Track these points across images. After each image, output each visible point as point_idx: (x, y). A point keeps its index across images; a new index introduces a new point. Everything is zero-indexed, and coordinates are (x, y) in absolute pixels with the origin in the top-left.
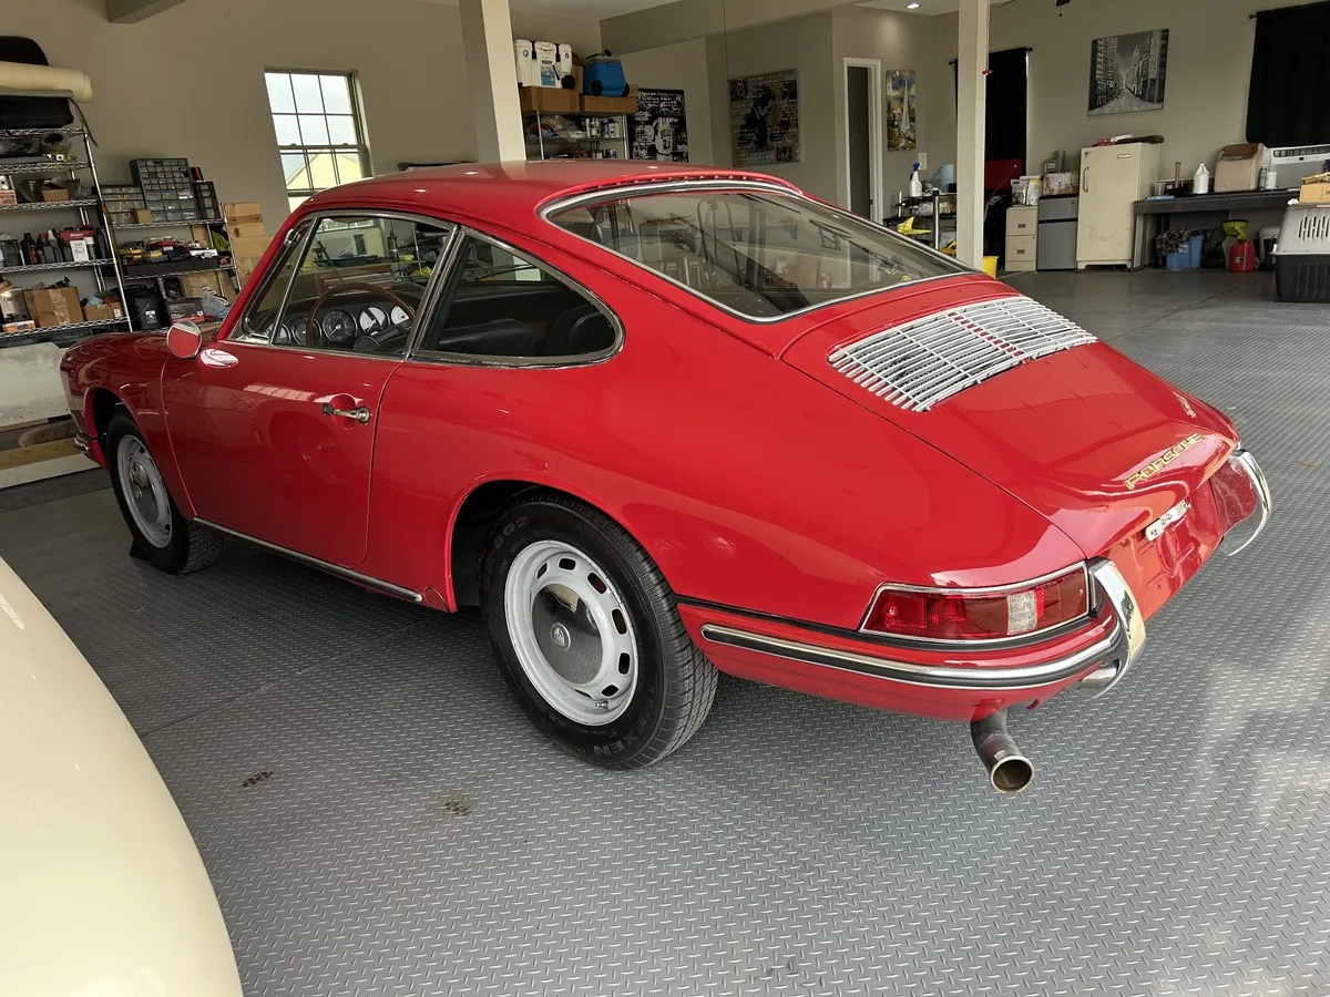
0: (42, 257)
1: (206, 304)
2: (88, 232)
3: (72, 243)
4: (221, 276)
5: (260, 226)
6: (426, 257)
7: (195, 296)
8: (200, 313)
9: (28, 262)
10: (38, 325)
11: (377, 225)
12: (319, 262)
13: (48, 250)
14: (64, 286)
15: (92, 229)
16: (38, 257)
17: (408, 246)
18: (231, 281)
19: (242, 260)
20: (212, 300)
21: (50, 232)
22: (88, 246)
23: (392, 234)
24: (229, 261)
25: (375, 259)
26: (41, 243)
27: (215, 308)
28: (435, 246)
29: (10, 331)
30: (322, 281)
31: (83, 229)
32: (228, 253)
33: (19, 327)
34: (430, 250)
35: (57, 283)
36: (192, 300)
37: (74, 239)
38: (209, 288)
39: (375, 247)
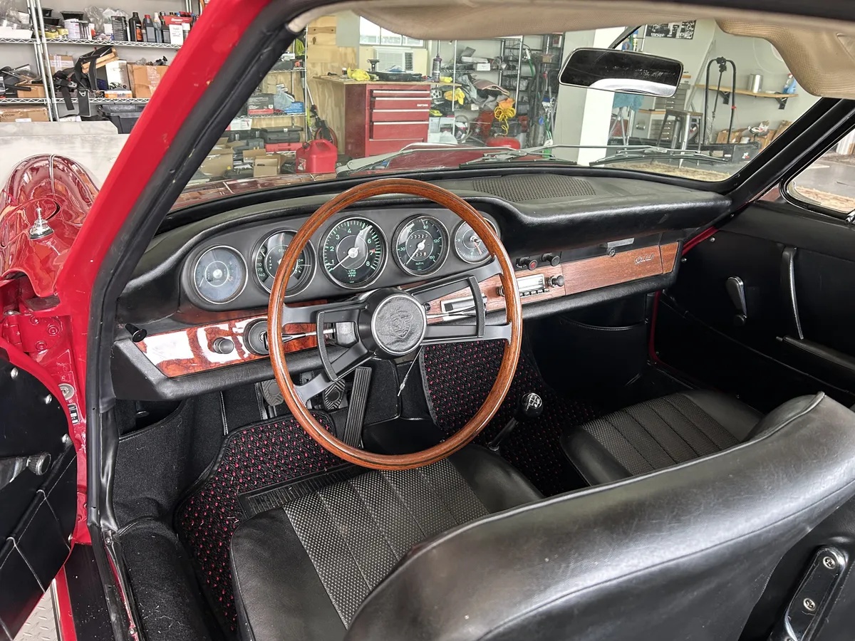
0: (145, 36)
1: (276, 99)
2: (187, 19)
3: (171, 27)
4: (294, 76)
5: (333, 36)
6: (460, 79)
7: (269, 93)
8: (271, 107)
9: (132, 39)
10: (134, 96)
11: (426, 47)
12: (372, 72)
13: (151, 30)
14: (161, 64)
15: (189, 16)
16: (141, 35)
17: (448, 68)
18: (301, 81)
19: (314, 65)
20: (283, 98)
21: (157, 15)
22: (184, 31)
23: (438, 56)
24: (302, 65)
25: (419, 78)
26: (146, 23)
27: (284, 103)
28: (470, 71)
29: (111, 97)
30: (371, 91)
31: (184, 15)
32: (303, 58)
33: (119, 96)
34: (465, 74)
35: (157, 61)
36: (266, 95)
37: (174, 23)
38: (283, 86)
39: (420, 67)
